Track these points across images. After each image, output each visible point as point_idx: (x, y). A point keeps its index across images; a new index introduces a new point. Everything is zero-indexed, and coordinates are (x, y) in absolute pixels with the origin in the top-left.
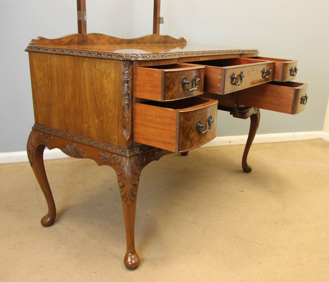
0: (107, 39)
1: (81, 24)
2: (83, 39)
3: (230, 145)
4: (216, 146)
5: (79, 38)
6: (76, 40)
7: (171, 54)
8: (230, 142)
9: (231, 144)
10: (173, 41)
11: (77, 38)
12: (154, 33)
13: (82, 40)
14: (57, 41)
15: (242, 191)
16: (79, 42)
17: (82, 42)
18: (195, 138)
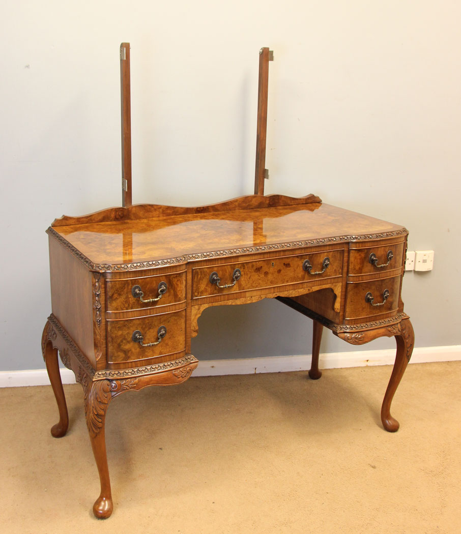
2: (123, 214)
5: (118, 213)
11: (114, 213)
12: (255, 193)
16: (117, 217)
17: (122, 217)
18: (133, 350)
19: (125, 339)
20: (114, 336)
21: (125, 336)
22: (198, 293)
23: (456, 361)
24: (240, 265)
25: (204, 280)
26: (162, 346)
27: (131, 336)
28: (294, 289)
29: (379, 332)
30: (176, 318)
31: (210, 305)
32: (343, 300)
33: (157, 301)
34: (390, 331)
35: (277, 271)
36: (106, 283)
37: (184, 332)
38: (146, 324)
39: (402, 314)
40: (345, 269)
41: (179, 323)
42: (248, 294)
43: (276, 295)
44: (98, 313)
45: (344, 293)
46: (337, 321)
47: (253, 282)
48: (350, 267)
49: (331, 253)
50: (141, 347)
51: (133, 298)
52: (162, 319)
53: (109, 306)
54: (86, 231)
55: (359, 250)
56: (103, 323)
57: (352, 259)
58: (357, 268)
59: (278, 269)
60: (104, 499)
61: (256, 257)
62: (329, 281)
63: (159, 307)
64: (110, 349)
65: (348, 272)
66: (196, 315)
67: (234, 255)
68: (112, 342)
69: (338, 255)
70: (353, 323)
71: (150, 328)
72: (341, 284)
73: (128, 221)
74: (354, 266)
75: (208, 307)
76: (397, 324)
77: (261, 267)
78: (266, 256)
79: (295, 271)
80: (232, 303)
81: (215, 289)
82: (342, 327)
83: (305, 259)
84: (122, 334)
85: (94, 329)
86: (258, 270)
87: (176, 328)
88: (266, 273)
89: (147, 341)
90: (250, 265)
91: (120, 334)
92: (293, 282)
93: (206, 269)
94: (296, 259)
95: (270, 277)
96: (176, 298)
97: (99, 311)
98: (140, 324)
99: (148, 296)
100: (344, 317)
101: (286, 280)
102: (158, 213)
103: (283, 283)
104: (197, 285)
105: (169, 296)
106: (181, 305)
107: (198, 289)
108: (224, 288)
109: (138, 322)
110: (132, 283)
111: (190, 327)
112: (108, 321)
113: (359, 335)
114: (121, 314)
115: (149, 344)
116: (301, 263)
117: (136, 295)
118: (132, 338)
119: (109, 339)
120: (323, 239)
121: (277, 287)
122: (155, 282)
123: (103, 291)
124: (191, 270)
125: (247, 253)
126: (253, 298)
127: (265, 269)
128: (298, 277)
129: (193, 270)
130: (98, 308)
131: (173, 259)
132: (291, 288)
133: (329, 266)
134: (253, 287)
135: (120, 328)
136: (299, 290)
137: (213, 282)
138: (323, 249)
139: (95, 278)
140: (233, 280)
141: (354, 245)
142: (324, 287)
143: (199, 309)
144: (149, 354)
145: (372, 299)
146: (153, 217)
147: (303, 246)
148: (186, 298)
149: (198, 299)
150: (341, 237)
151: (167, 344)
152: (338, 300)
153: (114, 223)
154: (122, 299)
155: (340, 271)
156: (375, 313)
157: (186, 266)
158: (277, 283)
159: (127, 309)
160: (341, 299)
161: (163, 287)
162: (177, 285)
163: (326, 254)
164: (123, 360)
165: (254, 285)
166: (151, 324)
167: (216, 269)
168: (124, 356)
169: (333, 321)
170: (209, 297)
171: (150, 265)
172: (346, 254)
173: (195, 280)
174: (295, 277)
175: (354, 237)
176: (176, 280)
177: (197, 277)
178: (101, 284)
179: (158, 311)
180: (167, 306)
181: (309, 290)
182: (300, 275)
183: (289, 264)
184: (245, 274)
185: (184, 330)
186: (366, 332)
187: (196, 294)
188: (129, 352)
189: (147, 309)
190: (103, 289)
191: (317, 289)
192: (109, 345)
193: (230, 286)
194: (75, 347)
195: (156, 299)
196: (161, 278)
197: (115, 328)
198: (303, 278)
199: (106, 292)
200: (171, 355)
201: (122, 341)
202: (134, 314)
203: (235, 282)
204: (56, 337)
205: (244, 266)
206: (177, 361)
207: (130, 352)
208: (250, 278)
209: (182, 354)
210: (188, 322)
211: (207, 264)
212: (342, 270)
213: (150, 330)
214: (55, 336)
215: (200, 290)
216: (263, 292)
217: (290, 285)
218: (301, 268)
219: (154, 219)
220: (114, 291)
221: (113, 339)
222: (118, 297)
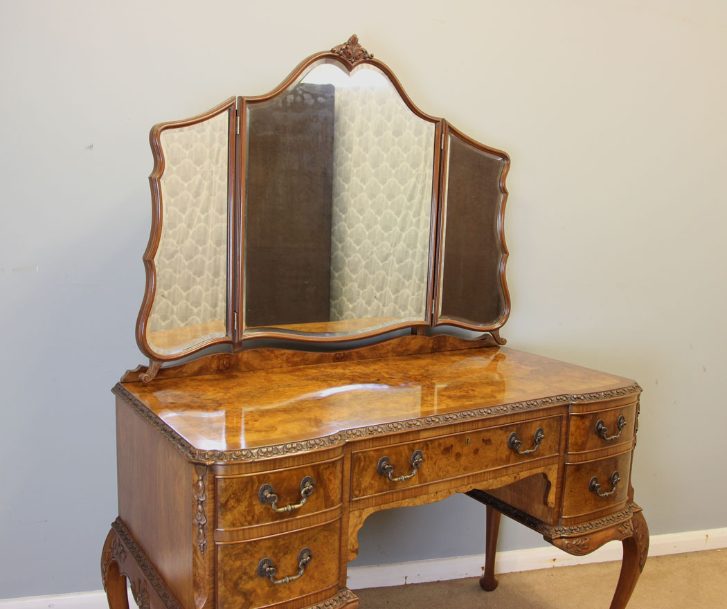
5: (221, 362)
6: (214, 365)
13: (228, 366)
16: (221, 368)
17: (227, 369)
18: (259, 591)
19: (245, 573)
20: (228, 569)
21: (245, 568)
22: (360, 491)
23: (667, 555)
24: (422, 445)
25: (369, 470)
26: (303, 580)
27: (255, 568)
28: (496, 478)
29: (608, 535)
30: (326, 533)
31: (377, 509)
32: (559, 490)
33: (299, 508)
34: (620, 532)
35: (472, 451)
36: (215, 482)
37: (336, 555)
38: (281, 547)
39: (632, 504)
40: (563, 443)
41: (330, 541)
42: (432, 489)
43: (471, 487)
44: (201, 531)
45: (560, 480)
46: (550, 520)
47: (440, 469)
48: (570, 441)
49: (546, 422)
50: (272, 585)
51: (259, 507)
52: (305, 539)
53: (219, 520)
54: (175, 389)
55: (582, 417)
56: (210, 548)
57: (572, 429)
58: (579, 442)
59: (475, 448)
61: (445, 431)
62: (542, 463)
63: (301, 519)
64: (221, 589)
65: (566, 449)
66: (356, 526)
67: (414, 428)
68: (224, 578)
69: (555, 424)
70: (573, 523)
71: (286, 553)
72: (556, 466)
73: (237, 374)
74: (576, 438)
75: (373, 512)
76: (629, 520)
77: (452, 446)
78: (458, 428)
79: (497, 449)
80: (409, 503)
81: (385, 483)
82: (557, 529)
83: (511, 431)
84: (241, 566)
85: (194, 559)
86: (447, 450)
87: (326, 550)
88: (458, 455)
89: (281, 574)
90: (436, 444)
91: (238, 566)
92: (494, 466)
93: (372, 453)
94: (500, 432)
95: (463, 460)
96: (328, 502)
97: (203, 528)
98: (270, 547)
99: (285, 500)
100: (559, 515)
101: (485, 464)
102: (280, 361)
103: (481, 469)
104: (358, 480)
105: (317, 498)
106: (334, 512)
107: (359, 485)
108: (399, 481)
109: (268, 544)
110: (259, 480)
111: (347, 546)
112: (218, 545)
113: (582, 541)
114: (240, 533)
115: (284, 580)
116: (504, 437)
117: (264, 500)
118: (257, 570)
119: (219, 574)
120: (535, 400)
121: (473, 475)
122: (295, 477)
123: (211, 496)
124: (349, 456)
125: (433, 425)
126: (438, 493)
127: (457, 449)
128: (501, 458)
129: (352, 455)
130: (202, 523)
131: (324, 439)
132: (492, 475)
133: (543, 441)
134: (440, 477)
135: (238, 556)
136: (503, 479)
137: (382, 473)
138: (535, 415)
139: (197, 473)
140: (411, 468)
141: (575, 409)
142: (535, 471)
143: (360, 516)
144: (284, 595)
145: (599, 486)
146: (273, 367)
147: (510, 412)
148: (341, 500)
149: (360, 500)
150: (558, 398)
151: (312, 577)
152: (553, 490)
153: (217, 376)
154: (243, 507)
155: (557, 447)
156: (602, 507)
157: (343, 449)
158: (473, 469)
159: (250, 524)
160: (557, 488)
161: (309, 486)
162: (330, 480)
163: (538, 423)
165: (441, 474)
166: (287, 547)
167: (386, 452)
168: (243, 601)
169: (542, 520)
170: (376, 497)
171: (289, 450)
172: (564, 422)
173: (356, 470)
174: (497, 460)
175: (575, 396)
176: (328, 472)
177: (359, 466)
178: (207, 483)
179: (299, 524)
180: (313, 516)
181: (515, 477)
182: (504, 457)
183: (490, 440)
184: (428, 457)
185: (337, 551)
186: (591, 536)
187: (357, 492)
188: (251, 594)
189: (283, 522)
190: (211, 492)
191: (526, 476)
192: (219, 584)
193: (407, 478)
194: (158, 579)
195: (296, 506)
196: (305, 471)
197: (230, 556)
198: (508, 460)
199: (215, 497)
200: (317, 593)
201: (240, 578)
202: (262, 532)
203: (415, 471)
204: (125, 557)
205: (428, 445)
206: (327, 603)
207: (254, 594)
208: (435, 464)
209: (333, 591)
210: (343, 538)
211: (375, 444)
212: (559, 445)
213: (286, 556)
214: (123, 555)
215: (363, 486)
216: (453, 484)
217: (490, 471)
218: (506, 446)
219: (274, 370)
220: (229, 495)
221: (225, 574)
222: (235, 505)
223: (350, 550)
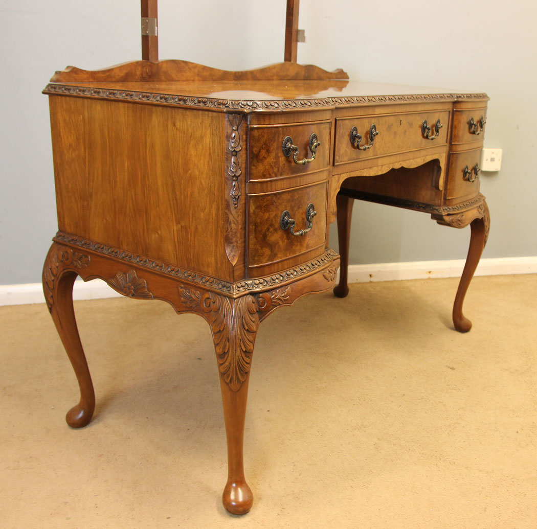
0: (196, 70)
1: (149, 43)
2: (151, 72)
3: (429, 279)
4: (402, 281)
5: (145, 69)
6: (138, 73)
7: (319, 101)
8: (430, 272)
9: (432, 276)
10: (322, 75)
11: (140, 68)
12: (286, 60)
13: (150, 74)
14: (102, 75)
15: (453, 369)
16: (144, 76)
18: (281, 243)
22: (339, 156)
24: (376, 120)
25: (345, 137)
27: (279, 220)
28: (414, 158)
29: (473, 213)
31: (349, 175)
33: (311, 163)
35: (403, 132)
36: (248, 131)
38: (296, 200)
39: (480, 194)
40: (449, 135)
42: (380, 162)
44: (236, 183)
45: (446, 167)
46: (437, 202)
47: (385, 145)
48: (454, 134)
49: (441, 114)
50: (290, 237)
51: (283, 158)
52: (311, 193)
53: (253, 171)
55: (463, 112)
56: (243, 200)
57: (455, 122)
58: (460, 134)
59: (404, 129)
60: (234, 485)
61: (389, 110)
62: (438, 149)
63: (309, 174)
64: (252, 244)
65: (451, 139)
66: (336, 189)
68: (255, 231)
69: (446, 118)
70: (454, 203)
71: (298, 207)
72: (445, 154)
74: (458, 131)
75: (346, 178)
76: (482, 204)
77: (392, 124)
78: (396, 109)
79: (416, 133)
80: (366, 173)
82: (445, 208)
83: (424, 118)
84: (268, 218)
85: (226, 215)
86: (390, 128)
87: (322, 208)
88: (395, 134)
89: (298, 226)
90: (384, 120)
91: (266, 217)
93: (348, 122)
94: (418, 118)
95: (398, 139)
96: (324, 161)
97: (237, 180)
98: (289, 200)
99: (300, 155)
100: (446, 196)
101: (409, 145)
103: (407, 149)
104: (339, 145)
105: (319, 156)
109: (288, 197)
110: (283, 131)
111: (331, 208)
112: (250, 197)
113: (461, 217)
114: (269, 184)
115: (300, 232)
116: (421, 123)
117: (287, 152)
118: (280, 223)
121: (402, 154)
122: (306, 133)
123: (245, 147)
124: (334, 122)
125: (383, 102)
126: (384, 167)
127: (395, 128)
128: (417, 141)
129: (336, 121)
130: (237, 174)
132: (412, 155)
133: (439, 131)
134: (385, 152)
136: (418, 160)
138: (437, 107)
139: (231, 123)
141: (458, 105)
142: (434, 157)
143: (338, 181)
144: (296, 248)
147: (424, 101)
149: (339, 165)
150: (448, 95)
151: (314, 233)
154: (271, 158)
155: (446, 137)
157: (331, 114)
159: (276, 176)
160: (444, 173)
161: (316, 143)
163: (438, 114)
164: (268, 260)
165: (385, 149)
166: (300, 201)
167: (356, 122)
168: (269, 253)
169: (430, 203)
170: (348, 164)
171: (303, 106)
172: (451, 116)
173: (338, 136)
174: (415, 142)
175: (458, 95)
176: (325, 132)
177: (340, 133)
179: (308, 180)
180: (316, 173)
181: (424, 160)
182: (419, 140)
183: (412, 124)
186: (466, 214)
187: (337, 158)
188: (275, 245)
189: (298, 176)
190: (244, 143)
191: (430, 160)
192: (251, 237)
195: (310, 160)
196: (313, 128)
197: (261, 208)
198: (421, 144)
199: (247, 149)
200: (316, 249)
201: (268, 229)
202: (284, 184)
205: (379, 121)
207: (277, 246)
208: (382, 139)
209: (323, 249)
210: (329, 200)
211: (349, 113)
213: (299, 210)
215: (341, 152)
216: (392, 159)
217: (411, 152)
220: (261, 145)
221: (256, 225)
222: (266, 156)
223: (332, 212)
